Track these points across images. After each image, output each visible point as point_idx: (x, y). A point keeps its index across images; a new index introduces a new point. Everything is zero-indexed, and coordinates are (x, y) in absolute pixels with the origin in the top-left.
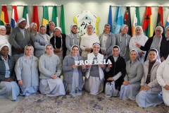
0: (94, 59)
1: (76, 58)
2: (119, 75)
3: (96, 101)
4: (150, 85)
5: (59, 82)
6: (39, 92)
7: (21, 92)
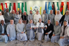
0: (39, 25)
1: (31, 24)
2: (51, 32)
3: (41, 43)
4: (64, 36)
5: (25, 35)
6: (16, 39)
7: (9, 39)
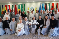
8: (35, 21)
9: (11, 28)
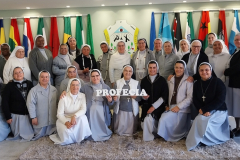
8: (134, 84)
9: (33, 114)
